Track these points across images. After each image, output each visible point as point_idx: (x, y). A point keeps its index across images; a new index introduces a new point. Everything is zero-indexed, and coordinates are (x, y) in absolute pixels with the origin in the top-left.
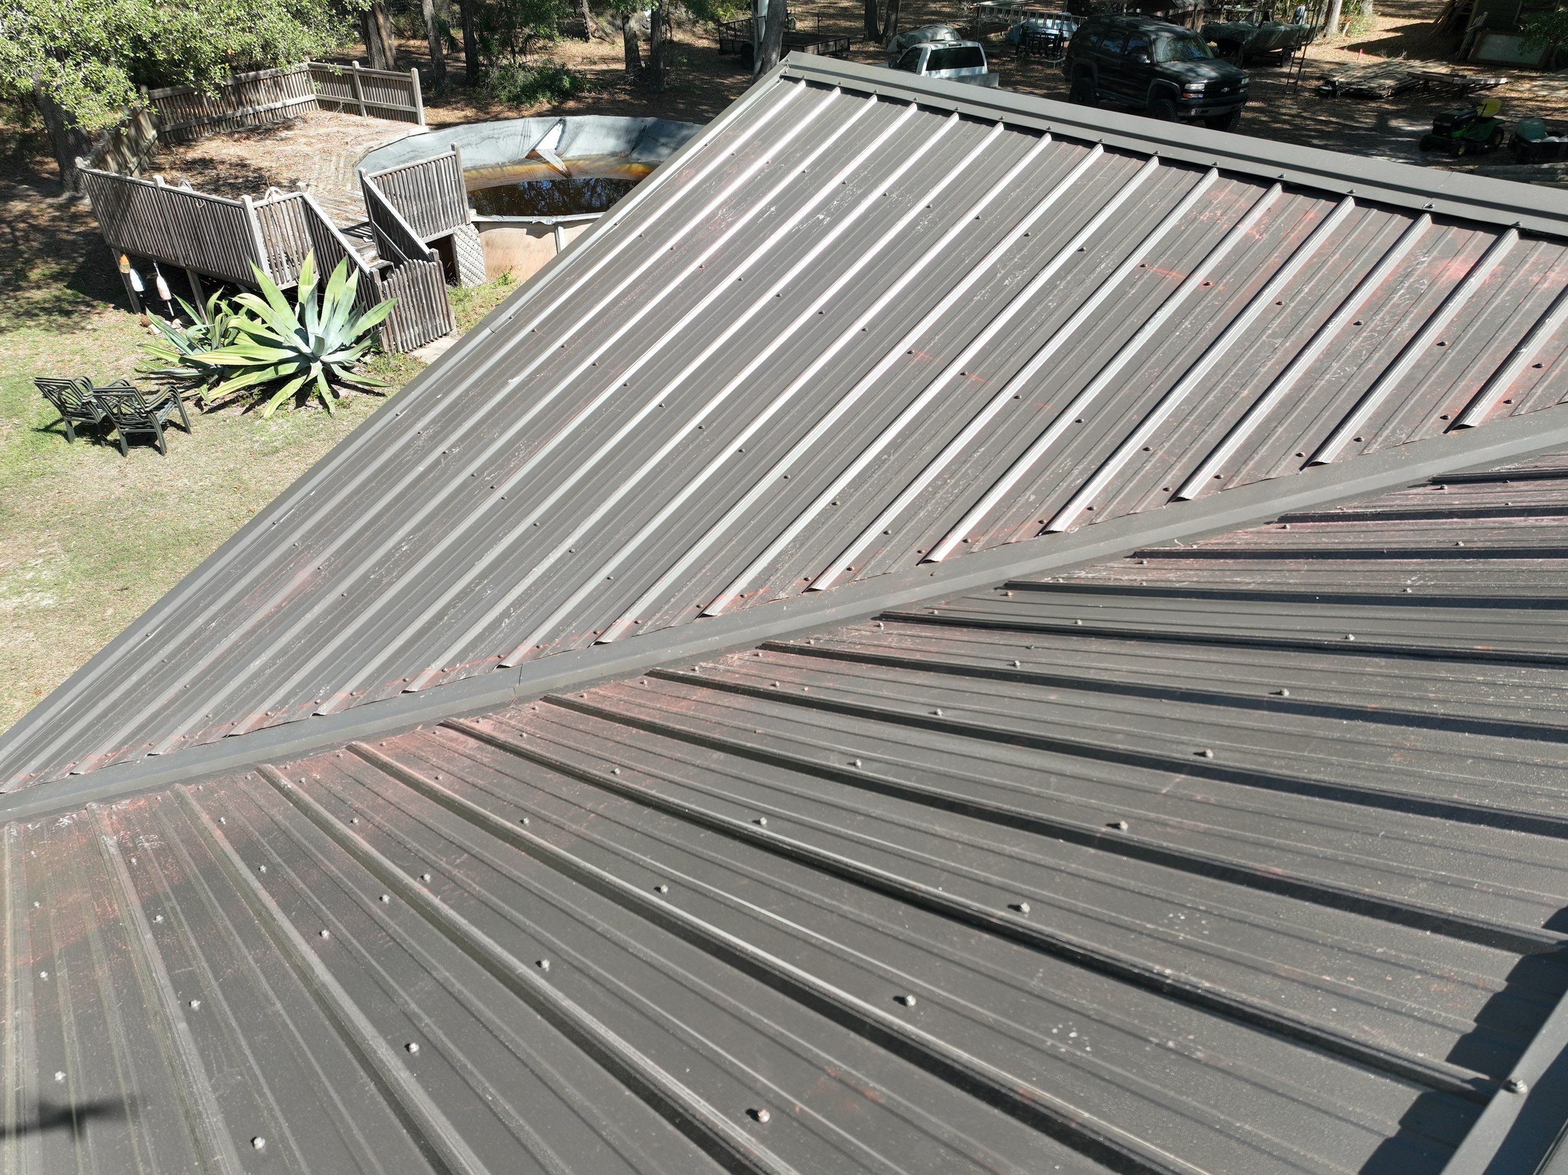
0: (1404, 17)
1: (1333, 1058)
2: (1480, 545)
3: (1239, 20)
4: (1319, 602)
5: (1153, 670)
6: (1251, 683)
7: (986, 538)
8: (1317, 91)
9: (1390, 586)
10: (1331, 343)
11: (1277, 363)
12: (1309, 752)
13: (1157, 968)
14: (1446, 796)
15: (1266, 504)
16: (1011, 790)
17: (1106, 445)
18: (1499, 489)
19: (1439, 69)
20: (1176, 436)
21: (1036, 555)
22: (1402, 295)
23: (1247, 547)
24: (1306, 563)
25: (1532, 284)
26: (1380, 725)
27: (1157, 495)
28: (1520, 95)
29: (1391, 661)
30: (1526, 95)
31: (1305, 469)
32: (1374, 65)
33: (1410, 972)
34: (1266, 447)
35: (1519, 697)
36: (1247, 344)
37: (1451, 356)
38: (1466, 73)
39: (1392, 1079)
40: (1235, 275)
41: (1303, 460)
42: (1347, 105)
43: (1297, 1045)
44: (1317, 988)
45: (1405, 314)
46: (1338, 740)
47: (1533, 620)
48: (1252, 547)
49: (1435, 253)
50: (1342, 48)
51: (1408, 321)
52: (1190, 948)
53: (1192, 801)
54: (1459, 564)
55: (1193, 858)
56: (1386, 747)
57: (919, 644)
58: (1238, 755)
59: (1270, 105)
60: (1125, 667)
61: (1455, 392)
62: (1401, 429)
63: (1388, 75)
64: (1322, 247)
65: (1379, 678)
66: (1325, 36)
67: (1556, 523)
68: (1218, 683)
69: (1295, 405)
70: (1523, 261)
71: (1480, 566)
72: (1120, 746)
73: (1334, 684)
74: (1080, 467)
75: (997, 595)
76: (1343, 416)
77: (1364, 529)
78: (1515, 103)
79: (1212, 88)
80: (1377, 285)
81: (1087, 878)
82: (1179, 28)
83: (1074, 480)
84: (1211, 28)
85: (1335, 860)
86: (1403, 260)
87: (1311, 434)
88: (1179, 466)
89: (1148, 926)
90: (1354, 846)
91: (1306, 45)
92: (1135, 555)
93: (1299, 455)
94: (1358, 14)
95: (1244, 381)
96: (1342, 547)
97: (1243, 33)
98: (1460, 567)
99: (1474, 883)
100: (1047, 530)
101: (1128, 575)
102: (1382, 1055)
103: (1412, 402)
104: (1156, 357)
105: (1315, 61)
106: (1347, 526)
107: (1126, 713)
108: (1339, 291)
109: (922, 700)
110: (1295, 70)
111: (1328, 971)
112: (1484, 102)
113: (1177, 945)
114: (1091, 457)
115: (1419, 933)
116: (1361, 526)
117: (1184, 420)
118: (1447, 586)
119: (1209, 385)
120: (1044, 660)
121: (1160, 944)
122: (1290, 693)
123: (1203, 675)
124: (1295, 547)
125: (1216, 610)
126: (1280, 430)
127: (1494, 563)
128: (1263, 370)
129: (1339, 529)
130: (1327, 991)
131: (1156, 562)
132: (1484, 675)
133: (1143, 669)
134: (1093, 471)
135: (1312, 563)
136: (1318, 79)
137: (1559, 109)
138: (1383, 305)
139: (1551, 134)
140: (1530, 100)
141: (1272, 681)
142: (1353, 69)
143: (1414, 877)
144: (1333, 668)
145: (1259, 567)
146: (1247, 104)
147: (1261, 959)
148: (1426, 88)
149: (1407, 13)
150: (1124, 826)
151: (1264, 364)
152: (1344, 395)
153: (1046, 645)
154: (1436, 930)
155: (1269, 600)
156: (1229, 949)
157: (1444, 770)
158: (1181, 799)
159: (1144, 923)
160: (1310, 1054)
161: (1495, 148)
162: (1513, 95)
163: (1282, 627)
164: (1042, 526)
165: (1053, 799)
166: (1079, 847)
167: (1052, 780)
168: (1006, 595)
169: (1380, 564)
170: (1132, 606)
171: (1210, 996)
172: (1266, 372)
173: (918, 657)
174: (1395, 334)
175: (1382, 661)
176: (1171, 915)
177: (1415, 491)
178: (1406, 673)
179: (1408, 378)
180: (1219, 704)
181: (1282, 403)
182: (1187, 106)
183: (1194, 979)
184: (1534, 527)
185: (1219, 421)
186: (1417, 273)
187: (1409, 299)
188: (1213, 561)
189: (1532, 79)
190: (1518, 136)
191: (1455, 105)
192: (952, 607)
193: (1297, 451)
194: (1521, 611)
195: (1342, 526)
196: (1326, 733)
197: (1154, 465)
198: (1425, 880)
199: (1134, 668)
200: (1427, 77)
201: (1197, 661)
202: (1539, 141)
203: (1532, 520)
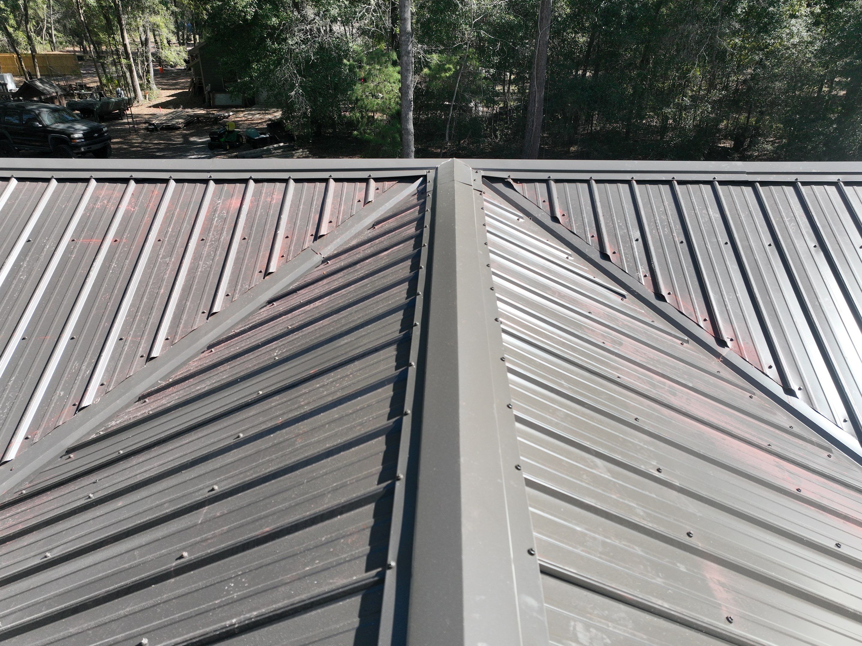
0: (173, 89)
1: (323, 607)
2: (297, 324)
3: (87, 98)
4: (240, 381)
5: (172, 458)
6: (223, 439)
7: (41, 430)
8: (147, 129)
9: (268, 360)
10: (194, 253)
11: (172, 270)
12: (262, 459)
13: (228, 623)
14: (324, 447)
15: (198, 343)
16: (113, 575)
17: (96, 345)
18: (295, 296)
19: (202, 112)
20: (135, 326)
21: (80, 425)
22: (217, 221)
23: (197, 369)
24: (228, 365)
25: (269, 202)
26: (287, 429)
27: (138, 362)
28: (241, 119)
29: (281, 395)
30: (243, 119)
31: (209, 318)
32: (170, 113)
33: (338, 541)
34: (185, 315)
35: (335, 386)
36: (152, 266)
37: (251, 243)
38: (214, 112)
39: (349, 598)
40: (129, 232)
41: (206, 315)
42: (165, 134)
43: (306, 613)
44: (304, 577)
45: (222, 229)
46: (272, 446)
47: (328, 349)
48: (200, 368)
49: (223, 198)
50: (150, 107)
51: (225, 232)
52: (241, 599)
53: (215, 518)
54: (292, 337)
55: (226, 549)
56: (293, 438)
57: (19, 518)
58: (230, 480)
59: (125, 140)
60: (156, 465)
61: (260, 259)
62: (245, 284)
63: (179, 117)
64: (168, 207)
65: (279, 406)
66: (138, 102)
67: (321, 303)
68: (207, 447)
69: (191, 288)
70: (261, 193)
71: (301, 334)
72: (167, 511)
73: (261, 419)
74: (85, 364)
75: (64, 461)
76: (216, 286)
77: (248, 337)
78: (240, 122)
79: (87, 135)
80: (203, 219)
81: (175, 598)
82: (52, 106)
83: (85, 373)
84: (72, 104)
85: (291, 507)
86: (210, 204)
87: (204, 300)
88: (143, 341)
89: (217, 602)
90: (296, 495)
91: (130, 107)
92: (140, 399)
93: (203, 313)
94: (150, 90)
95: (159, 285)
96: (241, 350)
97: (93, 105)
98: (293, 338)
99: (347, 482)
100: (80, 408)
101: (139, 412)
102: (340, 590)
103: (244, 269)
104: (104, 288)
105: (140, 114)
106: (240, 338)
107: (165, 490)
108: (186, 227)
109: (33, 554)
110: (130, 120)
111: (306, 565)
112: (227, 124)
113: (235, 602)
114: (89, 356)
115: (335, 519)
116: (245, 336)
117: (135, 316)
118: (291, 349)
119: (141, 293)
120: (107, 485)
121: (226, 608)
122: (243, 434)
123: (198, 447)
124: (219, 359)
125: (193, 409)
126: (188, 304)
127: (305, 330)
128: (166, 276)
129: (236, 342)
130: (310, 575)
131: (153, 398)
132: (319, 383)
133: (166, 460)
134: (94, 363)
135: (231, 364)
136: (145, 123)
137: (259, 123)
138: (210, 228)
139: (261, 134)
140: (246, 120)
141: (232, 433)
142: (160, 116)
143: (324, 494)
144: (258, 411)
145: (207, 377)
146: (112, 141)
147: (276, 580)
148: (199, 121)
149: (174, 87)
150: (185, 554)
151: (165, 274)
152: (211, 276)
153: (105, 475)
154: (341, 513)
155: (217, 392)
156: (260, 586)
157: (319, 436)
158: (210, 520)
159: (213, 602)
160: (313, 613)
161: (241, 144)
162: (238, 119)
163: (228, 402)
164: (76, 407)
165: (140, 565)
166: (164, 583)
167: (135, 553)
168: (70, 457)
169: (260, 351)
170: (148, 428)
171: (259, 618)
172: (168, 277)
173: (21, 527)
174: (222, 239)
175: (277, 398)
176: (226, 588)
177: (262, 310)
178: (289, 398)
179: (237, 259)
180: (211, 458)
181: (183, 290)
182: (77, 147)
183: (248, 615)
184: (314, 308)
185: (155, 310)
186: (219, 209)
187: (221, 222)
188: (183, 384)
189: (243, 111)
190: (248, 137)
191: (216, 127)
192: (35, 483)
193: (201, 311)
194: (322, 348)
195: (238, 340)
196: (267, 445)
197: (129, 346)
198: (329, 492)
199: (161, 462)
200: (198, 116)
201: (193, 441)
202: (258, 138)
203: (312, 306)
